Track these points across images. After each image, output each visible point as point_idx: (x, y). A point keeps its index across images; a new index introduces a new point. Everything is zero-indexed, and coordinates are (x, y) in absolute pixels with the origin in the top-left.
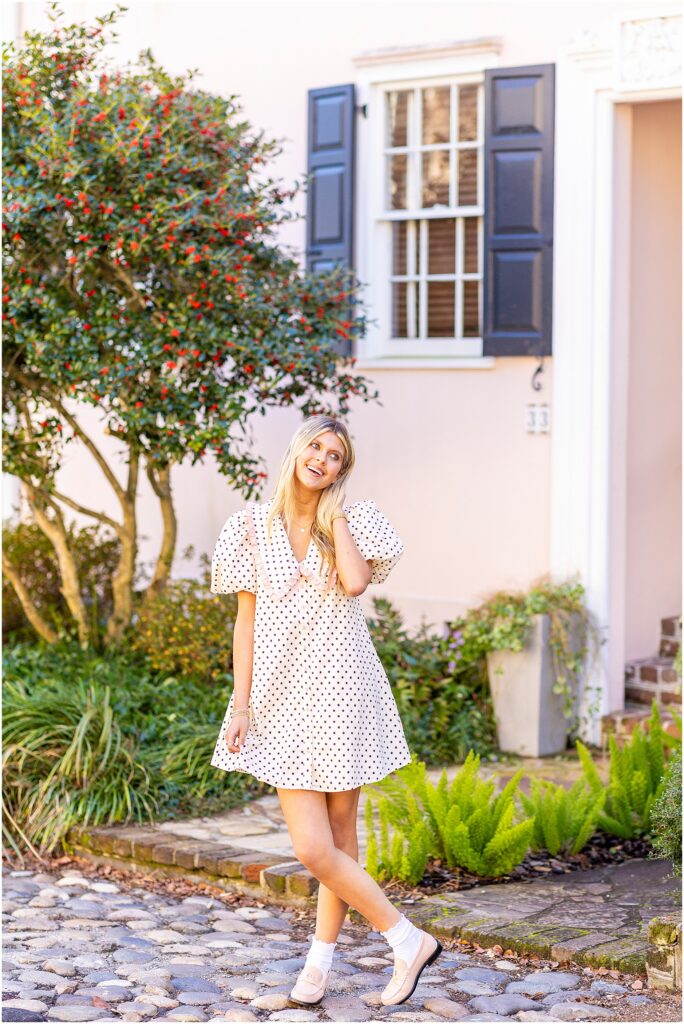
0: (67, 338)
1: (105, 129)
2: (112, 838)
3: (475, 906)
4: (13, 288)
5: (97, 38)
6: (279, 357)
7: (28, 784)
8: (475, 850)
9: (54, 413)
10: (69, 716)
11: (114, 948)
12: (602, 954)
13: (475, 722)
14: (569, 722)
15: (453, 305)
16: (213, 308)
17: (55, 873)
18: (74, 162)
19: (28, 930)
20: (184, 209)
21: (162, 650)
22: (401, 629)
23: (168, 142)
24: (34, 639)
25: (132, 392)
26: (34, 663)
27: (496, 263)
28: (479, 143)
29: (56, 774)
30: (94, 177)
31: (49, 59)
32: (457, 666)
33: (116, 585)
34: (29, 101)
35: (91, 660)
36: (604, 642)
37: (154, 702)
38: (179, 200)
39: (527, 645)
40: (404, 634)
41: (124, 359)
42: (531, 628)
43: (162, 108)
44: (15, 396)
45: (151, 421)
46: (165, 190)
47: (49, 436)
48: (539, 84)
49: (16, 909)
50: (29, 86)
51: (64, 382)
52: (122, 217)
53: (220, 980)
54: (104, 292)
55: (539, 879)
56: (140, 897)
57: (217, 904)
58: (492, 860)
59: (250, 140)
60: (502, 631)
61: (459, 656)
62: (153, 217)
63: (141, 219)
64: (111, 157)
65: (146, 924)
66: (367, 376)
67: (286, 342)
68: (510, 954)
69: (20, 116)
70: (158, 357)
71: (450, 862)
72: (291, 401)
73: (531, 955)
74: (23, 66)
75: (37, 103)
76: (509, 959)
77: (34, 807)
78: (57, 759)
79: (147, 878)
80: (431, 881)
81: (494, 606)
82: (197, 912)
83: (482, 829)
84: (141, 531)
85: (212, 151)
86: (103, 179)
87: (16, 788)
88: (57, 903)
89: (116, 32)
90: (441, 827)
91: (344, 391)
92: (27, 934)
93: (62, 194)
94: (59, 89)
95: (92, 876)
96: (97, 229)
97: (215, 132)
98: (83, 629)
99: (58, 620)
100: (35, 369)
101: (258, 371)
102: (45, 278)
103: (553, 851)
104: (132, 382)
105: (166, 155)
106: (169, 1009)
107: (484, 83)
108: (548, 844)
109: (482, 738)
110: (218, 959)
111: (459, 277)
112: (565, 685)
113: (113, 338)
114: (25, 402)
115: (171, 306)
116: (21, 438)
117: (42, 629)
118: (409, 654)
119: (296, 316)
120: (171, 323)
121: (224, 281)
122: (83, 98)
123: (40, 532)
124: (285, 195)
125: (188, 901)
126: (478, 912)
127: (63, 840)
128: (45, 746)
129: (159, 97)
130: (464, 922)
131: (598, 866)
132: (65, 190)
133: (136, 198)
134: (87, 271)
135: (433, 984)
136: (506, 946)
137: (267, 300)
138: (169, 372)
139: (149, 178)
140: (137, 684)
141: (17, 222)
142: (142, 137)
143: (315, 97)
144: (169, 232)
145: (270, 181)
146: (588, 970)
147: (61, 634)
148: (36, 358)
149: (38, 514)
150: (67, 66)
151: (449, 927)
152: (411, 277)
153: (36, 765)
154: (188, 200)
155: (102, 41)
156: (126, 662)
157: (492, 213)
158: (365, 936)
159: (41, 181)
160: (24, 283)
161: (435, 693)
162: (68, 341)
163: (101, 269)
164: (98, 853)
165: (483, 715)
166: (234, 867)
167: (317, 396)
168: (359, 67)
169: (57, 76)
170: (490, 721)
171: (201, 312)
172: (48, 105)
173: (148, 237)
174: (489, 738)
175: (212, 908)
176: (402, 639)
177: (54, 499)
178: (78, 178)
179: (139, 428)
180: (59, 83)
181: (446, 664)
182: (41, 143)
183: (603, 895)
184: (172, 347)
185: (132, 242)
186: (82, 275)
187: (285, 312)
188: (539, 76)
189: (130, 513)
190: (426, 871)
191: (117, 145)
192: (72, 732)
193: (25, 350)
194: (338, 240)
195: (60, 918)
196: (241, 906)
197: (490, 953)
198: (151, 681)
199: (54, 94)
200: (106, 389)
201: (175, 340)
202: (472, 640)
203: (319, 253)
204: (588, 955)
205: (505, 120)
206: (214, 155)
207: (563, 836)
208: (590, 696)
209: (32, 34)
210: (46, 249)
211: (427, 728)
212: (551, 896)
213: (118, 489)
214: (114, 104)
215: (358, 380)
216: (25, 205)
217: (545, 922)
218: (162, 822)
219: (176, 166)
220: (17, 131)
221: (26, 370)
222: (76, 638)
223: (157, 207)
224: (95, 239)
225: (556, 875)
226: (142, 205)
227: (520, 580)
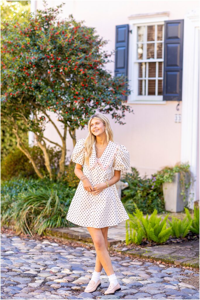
0: (47, 94)
1: (59, 37)
2: (57, 231)
3: (155, 250)
4: (33, 80)
5: (57, 11)
6: (105, 100)
7: (35, 216)
8: (156, 236)
9: (43, 115)
10: (46, 198)
11: (56, 259)
12: (188, 263)
13: (159, 203)
14: (185, 203)
15: (155, 86)
16: (88, 86)
17: (41, 241)
18: (50, 46)
19: (33, 254)
20: (79, 59)
21: (72, 181)
22: (139, 176)
23: (75, 40)
24: (37, 178)
25: (65, 109)
26: (37, 184)
27: (167, 74)
28: (163, 41)
29: (42, 214)
30: (55, 50)
31: (44, 17)
32: (154, 187)
33: (60, 163)
34: (38, 29)
35: (52, 183)
36: (195, 181)
37: (69, 195)
38: (78, 56)
39: (173, 181)
40: (140, 178)
41: (63, 100)
42: (174, 176)
43: (74, 31)
44: (33, 110)
45: (70, 117)
46: (75, 54)
47: (42, 121)
48: (180, 25)
49: (30, 249)
50: (38, 24)
51: (46, 106)
52: (63, 61)
53: (84, 268)
54: (58, 81)
55: (173, 244)
56: (64, 247)
57: (85, 249)
58: (160, 239)
59: (98, 40)
60: (166, 177)
61: (154, 184)
62: (71, 61)
63: (68, 61)
64: (60, 44)
65: (65, 254)
66: (130, 106)
67: (107, 96)
68: (163, 263)
69: (35, 33)
70: (72, 99)
71: (149, 239)
72: (109, 113)
73: (169, 263)
74: (36, 19)
75: (40, 29)
76: (163, 264)
77: (36, 223)
78: (42, 210)
79: (66, 242)
80: (143, 244)
81: (165, 170)
82: (79, 251)
83: (158, 230)
84: (67, 148)
85: (88, 43)
86: (58, 50)
87: (31, 218)
88: (42, 248)
89: (62, 10)
90: (146, 229)
91: (123, 110)
92: (33, 256)
93: (46, 54)
94: (46, 25)
95: (51, 241)
96: (56, 64)
97: (89, 38)
98: (51, 175)
99: (44, 172)
100: (38, 102)
101: (100, 104)
102: (42, 77)
103: (177, 237)
104: (65, 106)
105: (75, 44)
106: (70, 274)
107: (164, 25)
108: (176, 235)
109: (160, 207)
110: (84, 263)
111: (157, 78)
112: (184, 192)
113: (60, 94)
114: (36, 112)
115: (76, 85)
116: (34, 121)
117: (39, 175)
118: (141, 183)
119: (111, 89)
120: (76, 90)
121: (91, 79)
122: (52, 28)
123: (39, 148)
124: (108, 56)
125: (77, 248)
126: (156, 252)
127: (44, 232)
128: (39, 206)
129: (73, 28)
130: (151, 254)
131: (189, 241)
132: (47, 53)
133: (67, 56)
134: (53, 76)
135: (142, 270)
136: (162, 261)
137: (103, 84)
138: (75, 104)
139: (70, 50)
140: (65, 190)
141: (34, 62)
142: (69, 39)
143: (118, 28)
144: (76, 65)
145: (104, 52)
146: (184, 267)
147: (45, 176)
148: (39, 99)
149: (39, 143)
150: (48, 19)
151: (147, 256)
152: (143, 78)
153: (37, 211)
154: (81, 56)
155: (58, 12)
156: (62, 184)
157: (166, 61)
158: (124, 258)
159: (41, 51)
160: (36, 79)
161: (148, 194)
162: (47, 95)
163: (57, 75)
164: (53, 235)
165: (161, 200)
166: (90, 239)
167: (116, 111)
168: (130, 19)
169: (46, 22)
170: (163, 202)
171: (84, 87)
172: (43, 29)
173: (70, 67)
174: (163, 207)
175: (84, 250)
176: (139, 179)
177: (43, 139)
178: (51, 50)
179: (67, 119)
180: (46, 24)
181: (151, 186)
182: (41, 40)
183: (190, 248)
184: (76, 97)
185: (66, 68)
186: (52, 77)
187: (107, 88)
188: (179, 23)
189: (64, 143)
190: (142, 241)
191: (62, 41)
192: (46, 202)
193: (36, 97)
194: (123, 68)
195: (42, 252)
196: (91, 250)
197: (158, 263)
198: (69, 190)
199: (45, 27)
200: (58, 108)
201: (77, 95)
202: (158, 180)
203: (118, 71)
204: (184, 263)
205: (170, 35)
206: (89, 44)
207: (180, 233)
208: (191, 196)
209: (39, 10)
210: (42, 69)
211: (145, 204)
212: (176, 248)
213: (61, 136)
214: (61, 30)
215: (128, 107)
216: (36, 57)
217: (173, 255)
218: (71, 227)
219: (78, 47)
220: (34, 37)
221: (36, 103)
222: (49, 177)
223: (72, 58)
224: (55, 67)
225: (178, 243)
226: (68, 57)
227: (172, 163)
